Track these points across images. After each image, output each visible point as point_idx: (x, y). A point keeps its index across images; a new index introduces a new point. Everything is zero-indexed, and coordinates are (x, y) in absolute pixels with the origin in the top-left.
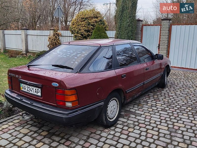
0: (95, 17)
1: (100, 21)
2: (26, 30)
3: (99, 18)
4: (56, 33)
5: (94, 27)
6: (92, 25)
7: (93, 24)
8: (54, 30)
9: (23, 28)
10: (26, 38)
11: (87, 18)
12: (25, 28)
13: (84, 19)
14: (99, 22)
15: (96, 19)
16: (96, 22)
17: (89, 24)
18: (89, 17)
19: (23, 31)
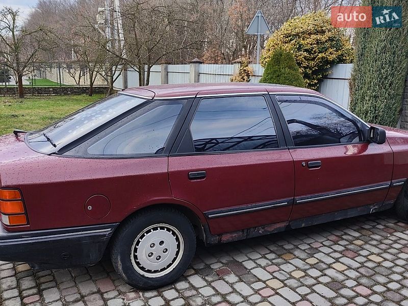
0: (317, 32)
1: (329, 40)
2: (197, 65)
3: (328, 34)
4: (245, 70)
5: (313, 54)
6: (306, 50)
7: (309, 47)
8: (240, 62)
9: (193, 61)
10: (196, 79)
11: (297, 35)
12: (198, 60)
13: (291, 37)
14: (326, 41)
15: (319, 37)
16: (318, 43)
17: (299, 49)
18: (303, 33)
19: (193, 65)
